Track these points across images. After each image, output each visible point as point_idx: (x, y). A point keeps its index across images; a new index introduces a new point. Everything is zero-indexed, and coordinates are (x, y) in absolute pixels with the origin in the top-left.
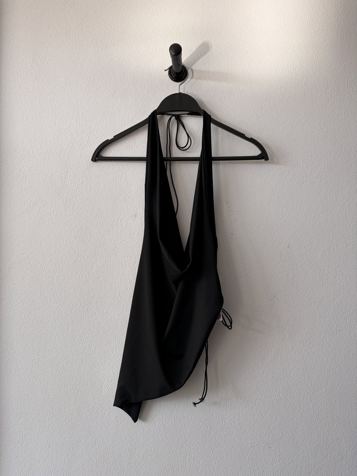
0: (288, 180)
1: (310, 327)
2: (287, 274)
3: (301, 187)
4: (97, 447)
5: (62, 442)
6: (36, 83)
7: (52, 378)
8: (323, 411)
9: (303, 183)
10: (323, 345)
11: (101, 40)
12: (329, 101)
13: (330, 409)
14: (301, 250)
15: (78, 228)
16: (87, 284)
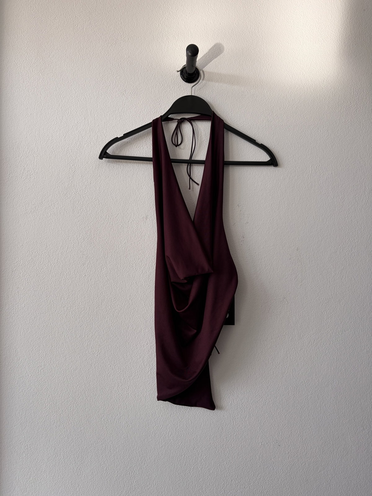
0: (298, 185)
1: (318, 327)
2: (296, 277)
3: (309, 191)
4: (107, 453)
5: (70, 450)
6: (41, 77)
7: (60, 384)
8: (330, 408)
9: (312, 188)
10: (330, 344)
11: (111, 36)
12: (336, 108)
13: (337, 405)
14: (309, 253)
15: (87, 229)
16: (96, 287)
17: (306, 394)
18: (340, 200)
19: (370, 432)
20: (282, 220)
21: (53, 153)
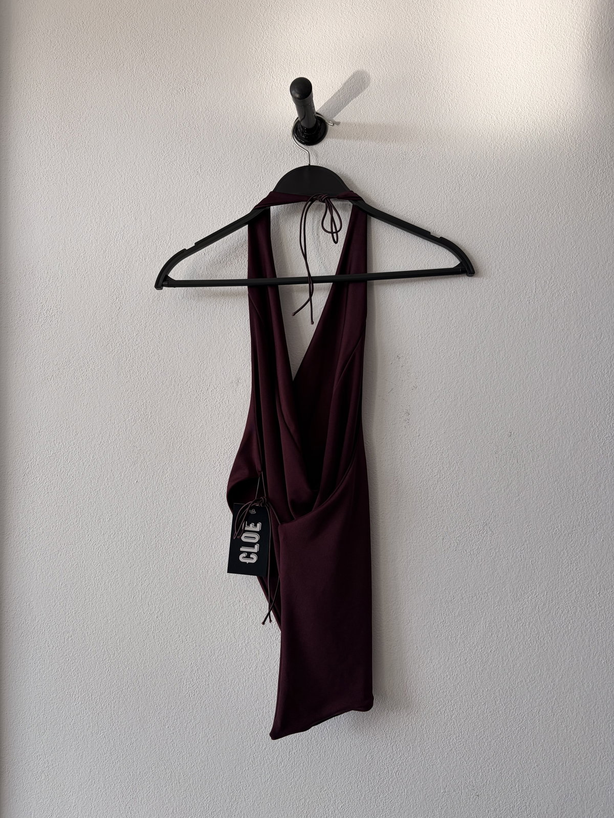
0: (509, 316)
1: (551, 580)
2: (508, 485)
3: (532, 326)
4: (173, 785)
5: (115, 774)
6: (67, 155)
7: (98, 663)
8: (576, 732)
10: (575, 613)
12: (583, 170)
13: (589, 728)
14: (532, 441)
15: (139, 404)
16: (155, 502)
18: (594, 341)
20: (480, 380)
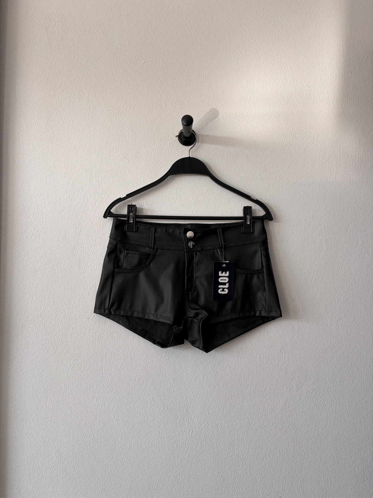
1: (316, 378)
8: (330, 459)
9: (306, 241)
10: (328, 395)
11: (114, 106)
17: (306, 446)
18: (334, 252)
19: (371, 483)
21: (61, 214)
